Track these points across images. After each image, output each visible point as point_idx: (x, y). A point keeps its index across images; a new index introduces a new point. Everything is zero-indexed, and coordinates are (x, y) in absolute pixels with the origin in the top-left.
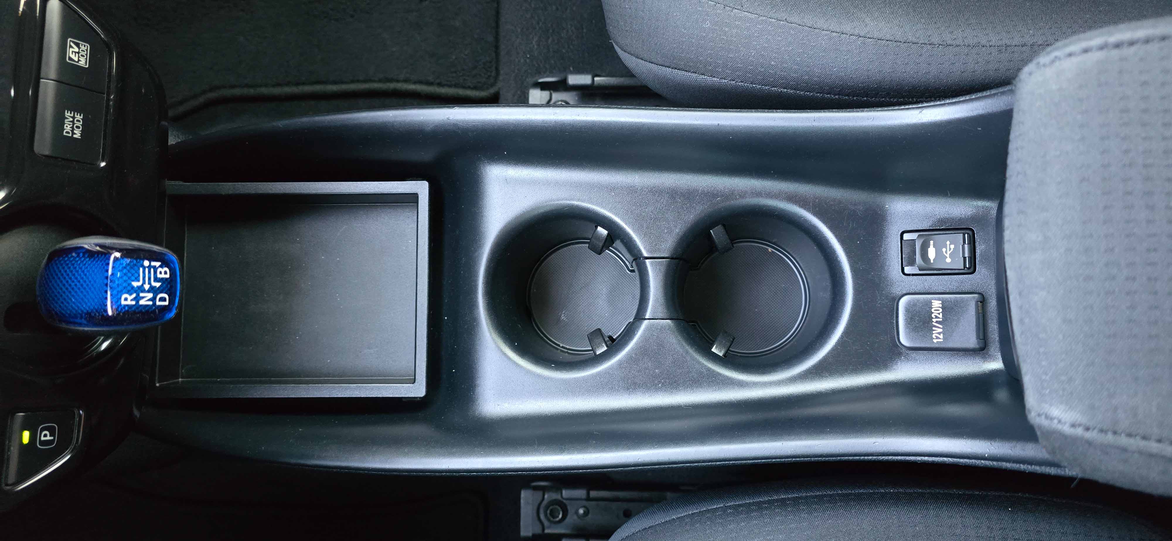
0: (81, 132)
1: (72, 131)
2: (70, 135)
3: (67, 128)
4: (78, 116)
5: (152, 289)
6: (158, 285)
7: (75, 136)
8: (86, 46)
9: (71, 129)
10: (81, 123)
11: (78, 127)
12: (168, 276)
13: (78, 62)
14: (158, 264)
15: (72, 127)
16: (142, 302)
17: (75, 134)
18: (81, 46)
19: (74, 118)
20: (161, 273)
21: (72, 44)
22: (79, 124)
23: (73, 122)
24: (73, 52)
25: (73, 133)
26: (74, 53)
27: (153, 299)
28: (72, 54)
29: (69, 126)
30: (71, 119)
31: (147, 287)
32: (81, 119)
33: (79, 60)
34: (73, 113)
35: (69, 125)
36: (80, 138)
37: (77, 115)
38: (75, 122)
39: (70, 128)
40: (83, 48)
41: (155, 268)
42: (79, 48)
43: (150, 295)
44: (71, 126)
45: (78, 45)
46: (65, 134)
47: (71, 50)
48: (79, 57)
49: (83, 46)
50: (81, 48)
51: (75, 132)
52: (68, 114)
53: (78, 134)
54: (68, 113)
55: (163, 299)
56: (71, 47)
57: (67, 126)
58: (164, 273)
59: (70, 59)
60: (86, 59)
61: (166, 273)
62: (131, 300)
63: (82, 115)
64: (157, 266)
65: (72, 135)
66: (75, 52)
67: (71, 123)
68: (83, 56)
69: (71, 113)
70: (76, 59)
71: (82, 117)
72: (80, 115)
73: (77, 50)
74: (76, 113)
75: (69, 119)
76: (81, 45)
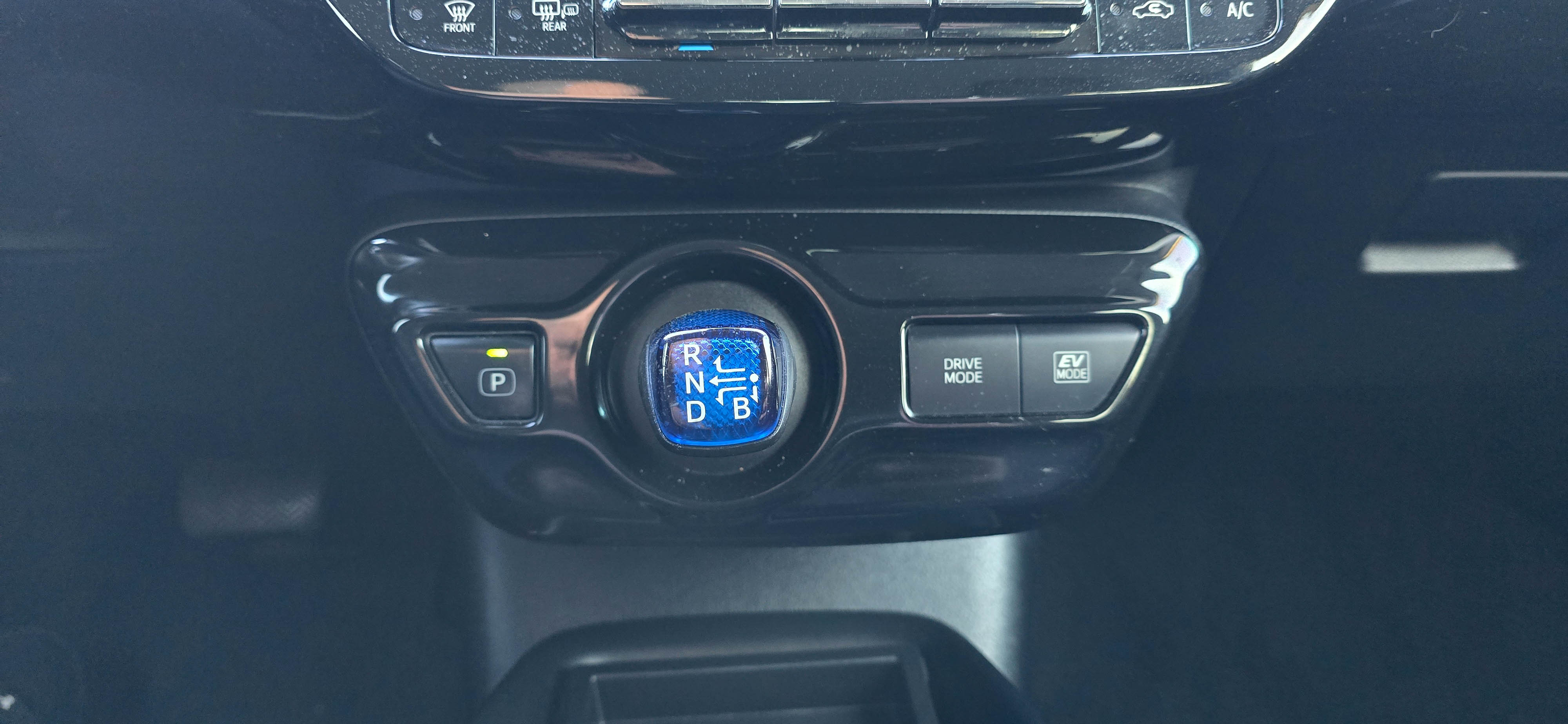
0: (954, 382)
1: (953, 370)
2: (946, 368)
3: (956, 363)
4: (977, 377)
5: (712, 391)
6: (720, 399)
7: (946, 375)
8: (1085, 378)
9: (955, 368)
10: (968, 382)
11: (961, 378)
12: (737, 417)
13: (1058, 368)
14: (755, 397)
15: (958, 370)
16: (689, 376)
17: (950, 375)
18: (1082, 370)
19: (973, 370)
20: (741, 403)
21: (1081, 358)
22: (966, 379)
23: (967, 370)
24: (1071, 359)
25: (950, 372)
26: (1068, 361)
27: (695, 395)
28: (1068, 359)
29: (958, 365)
30: (970, 367)
31: (715, 381)
32: (975, 381)
33: (1061, 369)
34: (980, 368)
35: (961, 365)
36: (946, 382)
37: (979, 375)
38: (968, 373)
39: (957, 367)
40: (1082, 373)
41: (747, 394)
42: (1080, 367)
43: (701, 389)
44: (960, 368)
45: (1083, 365)
46: (946, 360)
47: (1073, 357)
48: (1066, 369)
49: (1085, 373)
50: (1080, 370)
51: (953, 374)
52: (976, 361)
53: (949, 378)
54: (978, 361)
55: (696, 412)
56: (1078, 356)
57: (958, 362)
58: (742, 410)
59: (1059, 357)
60: (1067, 379)
61: (742, 412)
62: (690, 359)
63: (980, 382)
64: (751, 396)
65: (948, 371)
66: (1071, 363)
67: (964, 367)
68: (1070, 374)
69: (979, 365)
70: (1061, 365)
71: (977, 381)
72: (979, 379)
73: (1076, 364)
74: (980, 372)
75: (970, 363)
76: (1085, 369)
